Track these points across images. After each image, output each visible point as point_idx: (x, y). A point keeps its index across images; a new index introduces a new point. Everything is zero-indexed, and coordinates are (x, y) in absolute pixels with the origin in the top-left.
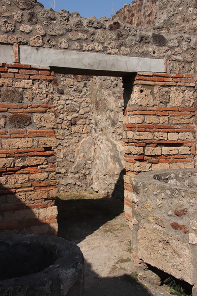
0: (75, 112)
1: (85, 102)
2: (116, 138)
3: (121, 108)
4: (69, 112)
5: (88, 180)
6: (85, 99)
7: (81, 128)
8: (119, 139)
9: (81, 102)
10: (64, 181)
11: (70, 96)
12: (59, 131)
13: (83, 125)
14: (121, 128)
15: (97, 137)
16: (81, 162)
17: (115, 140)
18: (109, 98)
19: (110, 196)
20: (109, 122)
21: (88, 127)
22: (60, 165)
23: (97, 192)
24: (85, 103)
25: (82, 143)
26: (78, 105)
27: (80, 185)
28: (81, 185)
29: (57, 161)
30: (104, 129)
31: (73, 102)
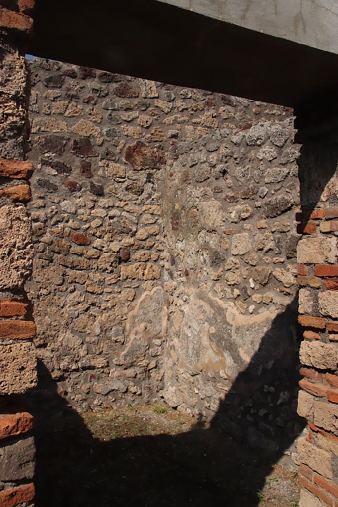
0: (128, 233)
1: (148, 213)
2: (222, 293)
3: (236, 223)
4: (114, 233)
5: (155, 381)
6: (149, 206)
7: (140, 268)
8: (231, 296)
9: (140, 212)
10: (101, 384)
11: (118, 199)
12: (91, 274)
13: (143, 263)
14: (238, 271)
15: (175, 289)
16: (139, 342)
17: (220, 299)
18: (205, 202)
19: (206, 424)
20: (206, 256)
21: (155, 267)
22: (93, 350)
23: (175, 408)
24: (149, 215)
25: (141, 302)
26: (134, 218)
27: (137, 393)
28: (139, 392)
29: (87, 342)
30: (192, 271)
31: (124, 214)
